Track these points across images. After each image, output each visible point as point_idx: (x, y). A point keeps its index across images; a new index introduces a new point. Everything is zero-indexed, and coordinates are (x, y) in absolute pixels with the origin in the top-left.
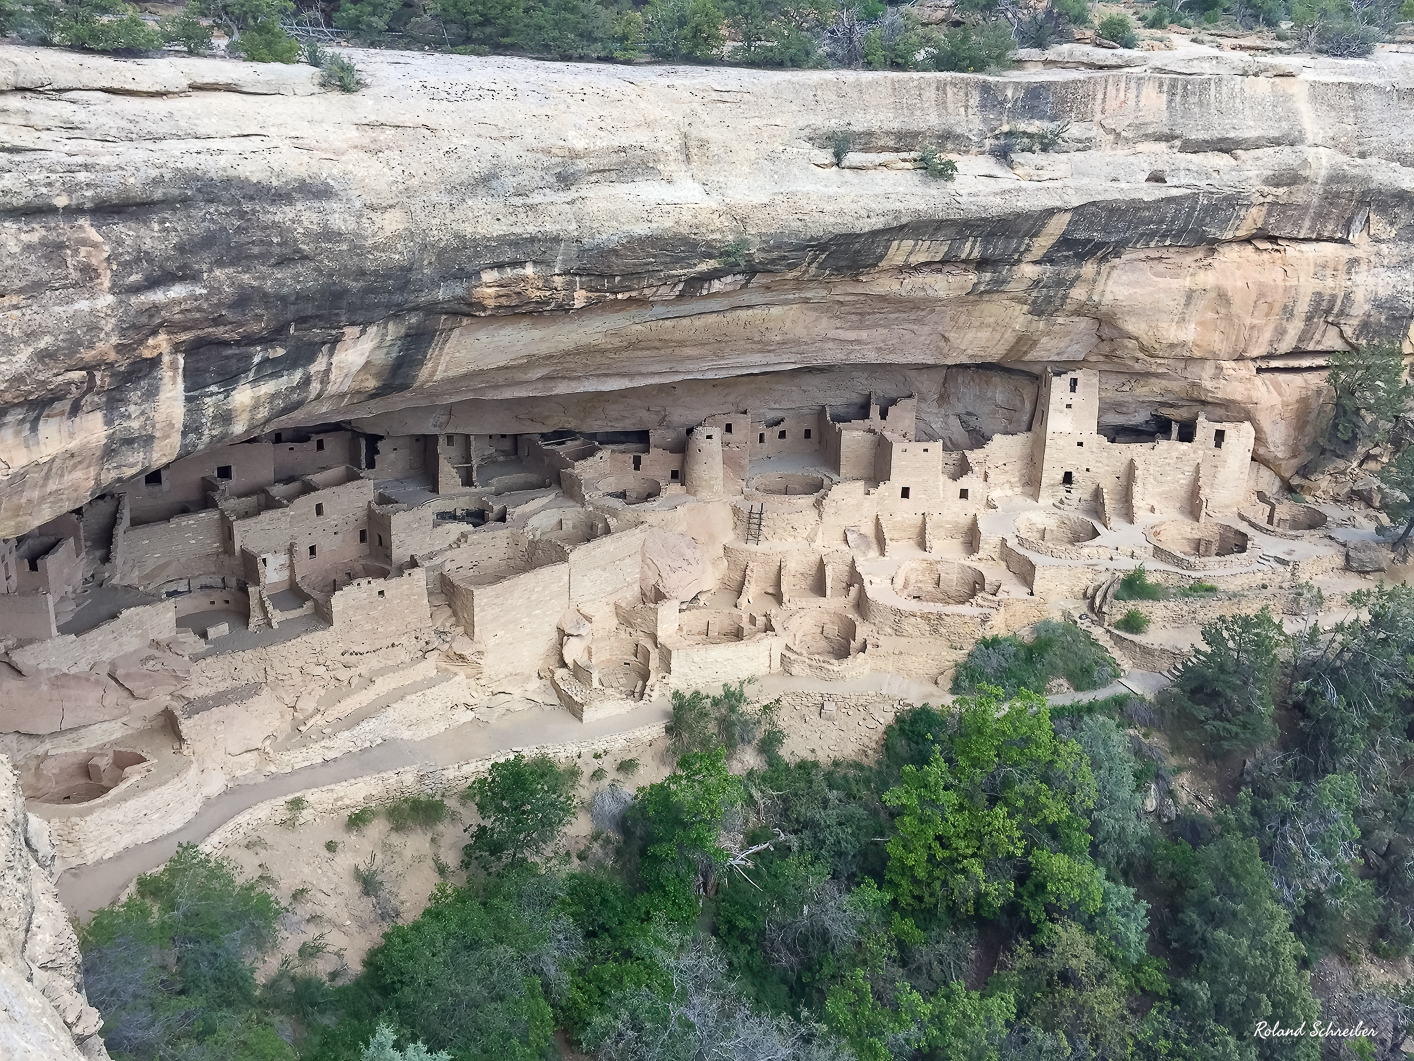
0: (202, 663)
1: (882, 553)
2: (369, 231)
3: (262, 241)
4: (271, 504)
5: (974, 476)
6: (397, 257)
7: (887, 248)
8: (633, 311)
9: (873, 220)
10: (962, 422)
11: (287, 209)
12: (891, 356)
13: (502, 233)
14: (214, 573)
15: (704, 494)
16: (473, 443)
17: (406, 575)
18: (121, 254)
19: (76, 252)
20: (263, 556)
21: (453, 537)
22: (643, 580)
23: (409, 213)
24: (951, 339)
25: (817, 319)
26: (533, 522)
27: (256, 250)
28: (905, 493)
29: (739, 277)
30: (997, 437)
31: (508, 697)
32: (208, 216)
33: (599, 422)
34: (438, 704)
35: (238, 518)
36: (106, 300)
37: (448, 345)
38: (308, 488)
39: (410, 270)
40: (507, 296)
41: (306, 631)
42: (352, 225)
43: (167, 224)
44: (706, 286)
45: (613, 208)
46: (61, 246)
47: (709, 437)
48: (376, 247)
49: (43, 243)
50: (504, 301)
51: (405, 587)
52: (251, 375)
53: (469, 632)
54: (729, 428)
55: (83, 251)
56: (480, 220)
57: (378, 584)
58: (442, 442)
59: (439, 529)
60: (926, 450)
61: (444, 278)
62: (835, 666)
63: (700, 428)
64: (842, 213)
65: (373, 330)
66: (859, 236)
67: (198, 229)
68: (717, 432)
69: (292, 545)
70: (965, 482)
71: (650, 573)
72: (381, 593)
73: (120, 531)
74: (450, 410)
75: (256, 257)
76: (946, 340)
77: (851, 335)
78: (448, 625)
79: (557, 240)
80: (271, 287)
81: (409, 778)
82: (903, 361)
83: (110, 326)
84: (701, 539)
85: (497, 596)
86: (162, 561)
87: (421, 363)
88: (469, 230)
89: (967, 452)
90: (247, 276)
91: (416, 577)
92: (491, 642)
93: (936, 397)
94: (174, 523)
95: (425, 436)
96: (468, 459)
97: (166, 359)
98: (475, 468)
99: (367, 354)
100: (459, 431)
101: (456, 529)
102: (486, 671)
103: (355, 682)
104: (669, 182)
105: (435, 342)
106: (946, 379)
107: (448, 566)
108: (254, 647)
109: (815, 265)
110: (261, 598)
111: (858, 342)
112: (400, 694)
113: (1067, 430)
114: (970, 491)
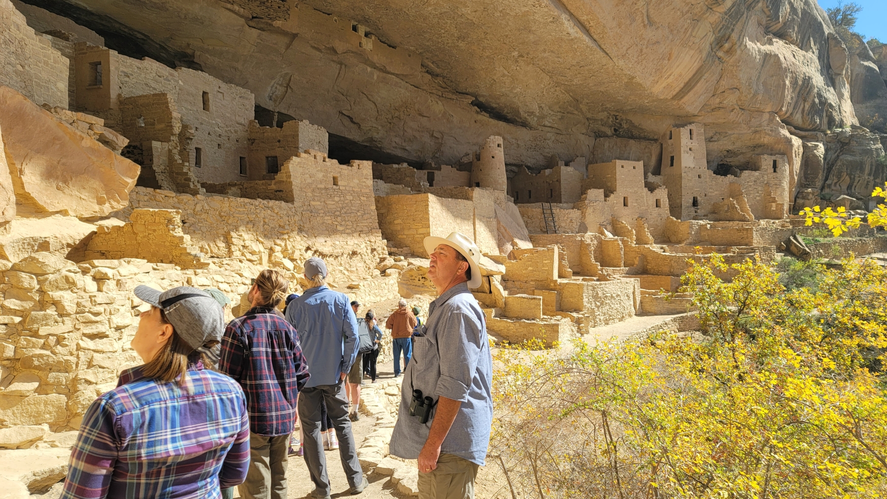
5: (662, 188)
17: (356, 166)
28: (625, 202)
47: (499, 145)
51: (356, 181)
57: (332, 165)
60: (634, 167)
70: (657, 196)
72: (335, 179)
74: (289, 81)
91: (364, 172)
113: (692, 166)
114: (662, 200)
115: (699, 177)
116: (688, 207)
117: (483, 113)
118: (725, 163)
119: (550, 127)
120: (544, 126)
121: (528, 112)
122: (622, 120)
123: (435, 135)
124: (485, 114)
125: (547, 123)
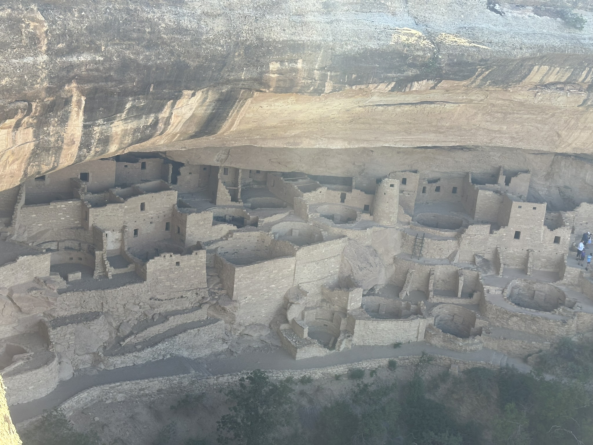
0: (64, 295)
1: (498, 273)
2: (205, 29)
3: (139, 30)
4: (113, 201)
5: (566, 228)
6: (220, 48)
7: (530, 71)
8: (359, 98)
9: (525, 50)
10: (560, 192)
11: (155, 10)
12: (520, 143)
13: (286, 39)
14: (74, 240)
15: (385, 223)
16: (240, 175)
17: (194, 254)
18: (55, 30)
19: (28, 26)
20: (107, 232)
21: (224, 233)
22: (341, 272)
23: (229, 20)
24: (563, 136)
25: (476, 114)
26: (275, 228)
27: (135, 35)
28: (517, 235)
29: (431, 82)
30: (584, 205)
31: (249, 338)
32: (108, 10)
33: (321, 169)
34: (207, 337)
35: (92, 207)
36: (43, 58)
37: (243, 109)
38: (136, 193)
39: (226, 57)
40: (284, 81)
41: (130, 283)
42: (195, 26)
43: (83, 13)
44: (409, 85)
45: (356, 29)
46: (20, 21)
47: (392, 186)
48: (207, 41)
49: (10, 18)
50: (281, 84)
51: (193, 261)
52: (124, 115)
53: (229, 295)
54: (404, 181)
55: (32, 24)
56: (273, 29)
57: (176, 258)
58: (221, 171)
59: (216, 227)
60: (535, 208)
61: (247, 66)
62: (460, 342)
63: (386, 179)
64: (504, 44)
65: (199, 94)
66: (513, 61)
67: (101, 19)
68: (397, 183)
69: (124, 227)
70: (560, 232)
71: (346, 270)
72: (178, 264)
73: (19, 206)
74: (229, 152)
75: (134, 40)
76: (559, 136)
77: (496, 127)
78: (217, 288)
79: (319, 47)
80: (142, 60)
81: (186, 382)
82: (528, 147)
83: (44, 75)
84: (380, 251)
85: (250, 273)
86: (43, 229)
87: (225, 119)
88: (266, 35)
89: (562, 212)
90: (128, 52)
91: (200, 256)
92: (243, 302)
93: (545, 173)
94: (52, 206)
95: (210, 166)
96: (236, 185)
97: (74, 99)
98: (240, 190)
99: (194, 110)
100: (233, 165)
101: (226, 228)
102: (238, 320)
103: (157, 317)
104: (394, 14)
105: (235, 106)
106: (553, 162)
107: (219, 250)
108: (96, 289)
109: (481, 77)
110: (103, 258)
111: (500, 132)
112: (183, 328)
114: (562, 238)
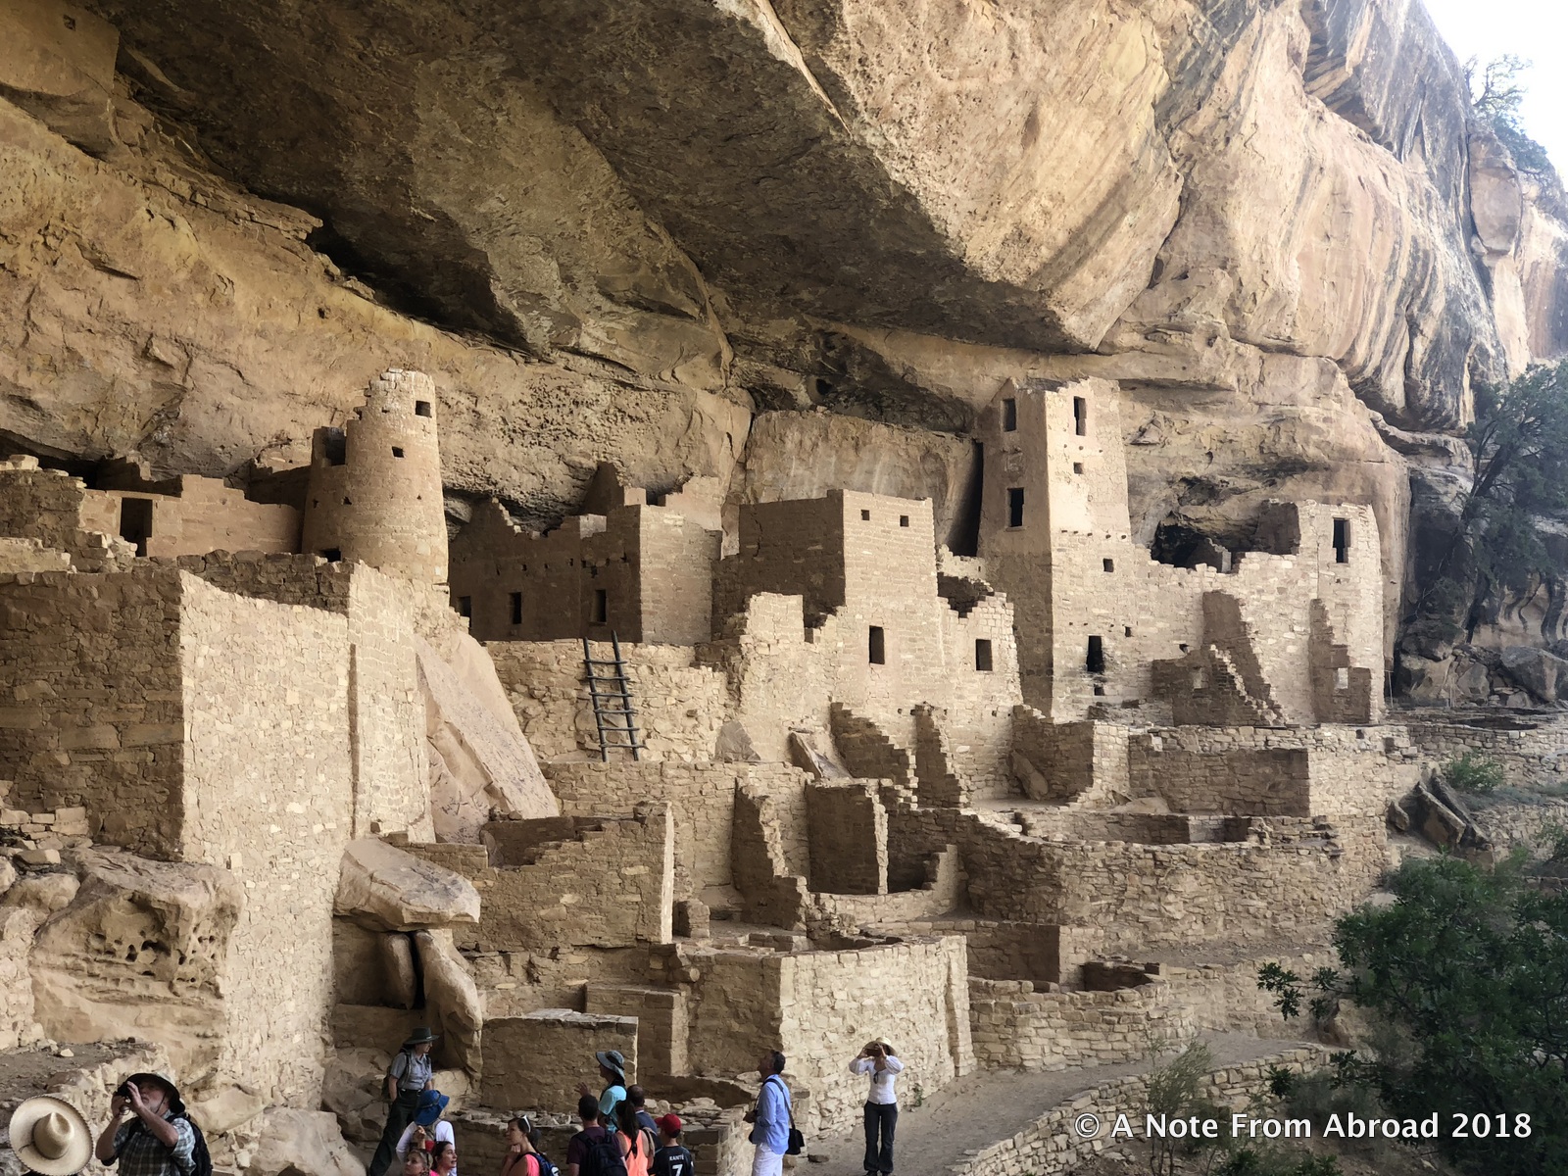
5: (998, 601)
47: (424, 409)
60: (905, 520)
63: (393, 375)
70: (983, 620)
113: (1084, 527)
114: (994, 646)
115: (1108, 565)
116: (1072, 673)
117: (353, 282)
118: (1183, 522)
119: (595, 357)
120: (577, 351)
121: (522, 294)
122: (848, 350)
123: (157, 351)
124: (360, 286)
125: (588, 344)
